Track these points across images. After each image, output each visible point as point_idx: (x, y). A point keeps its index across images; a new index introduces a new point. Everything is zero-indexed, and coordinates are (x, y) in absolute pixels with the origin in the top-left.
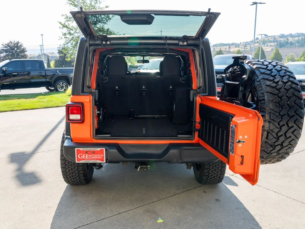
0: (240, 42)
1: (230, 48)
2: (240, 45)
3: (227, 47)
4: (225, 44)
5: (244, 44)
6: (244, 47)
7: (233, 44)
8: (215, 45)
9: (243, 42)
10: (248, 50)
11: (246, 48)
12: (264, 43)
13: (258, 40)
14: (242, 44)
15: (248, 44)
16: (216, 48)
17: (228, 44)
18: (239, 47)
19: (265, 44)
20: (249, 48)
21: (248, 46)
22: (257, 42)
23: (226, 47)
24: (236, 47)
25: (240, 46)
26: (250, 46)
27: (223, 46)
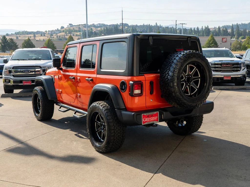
0: (45, 31)
1: (35, 36)
2: (45, 33)
3: (32, 35)
4: (29, 32)
5: (50, 32)
6: (50, 35)
7: (38, 32)
8: (18, 33)
9: (49, 31)
10: (55, 39)
11: (52, 37)
12: (69, 31)
13: (63, 29)
14: (47, 33)
15: (54, 33)
16: (20, 36)
17: (32, 32)
18: (44, 36)
19: (71, 33)
20: (55, 37)
21: (55, 35)
22: (63, 31)
23: (30, 35)
24: (42, 35)
25: (46, 35)
26: (56, 35)
27: (27, 34)
